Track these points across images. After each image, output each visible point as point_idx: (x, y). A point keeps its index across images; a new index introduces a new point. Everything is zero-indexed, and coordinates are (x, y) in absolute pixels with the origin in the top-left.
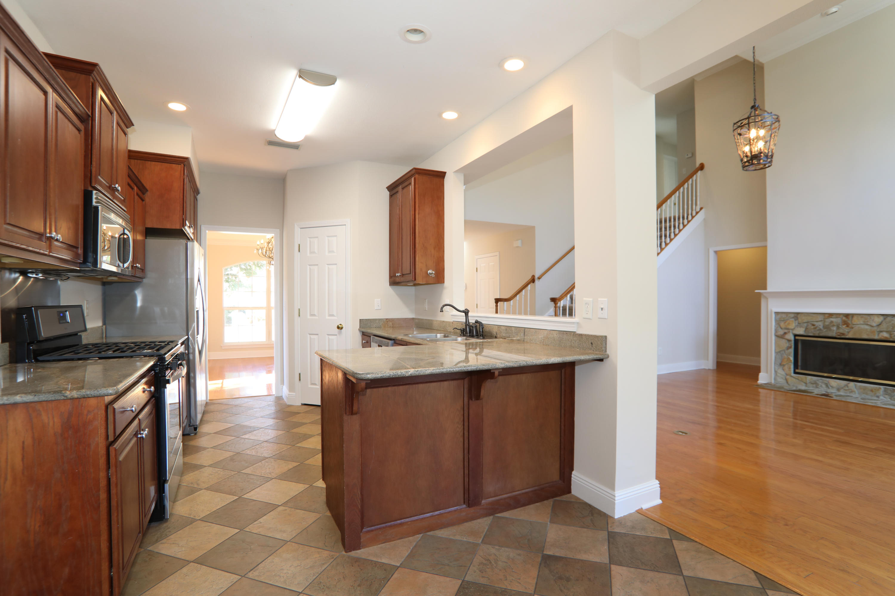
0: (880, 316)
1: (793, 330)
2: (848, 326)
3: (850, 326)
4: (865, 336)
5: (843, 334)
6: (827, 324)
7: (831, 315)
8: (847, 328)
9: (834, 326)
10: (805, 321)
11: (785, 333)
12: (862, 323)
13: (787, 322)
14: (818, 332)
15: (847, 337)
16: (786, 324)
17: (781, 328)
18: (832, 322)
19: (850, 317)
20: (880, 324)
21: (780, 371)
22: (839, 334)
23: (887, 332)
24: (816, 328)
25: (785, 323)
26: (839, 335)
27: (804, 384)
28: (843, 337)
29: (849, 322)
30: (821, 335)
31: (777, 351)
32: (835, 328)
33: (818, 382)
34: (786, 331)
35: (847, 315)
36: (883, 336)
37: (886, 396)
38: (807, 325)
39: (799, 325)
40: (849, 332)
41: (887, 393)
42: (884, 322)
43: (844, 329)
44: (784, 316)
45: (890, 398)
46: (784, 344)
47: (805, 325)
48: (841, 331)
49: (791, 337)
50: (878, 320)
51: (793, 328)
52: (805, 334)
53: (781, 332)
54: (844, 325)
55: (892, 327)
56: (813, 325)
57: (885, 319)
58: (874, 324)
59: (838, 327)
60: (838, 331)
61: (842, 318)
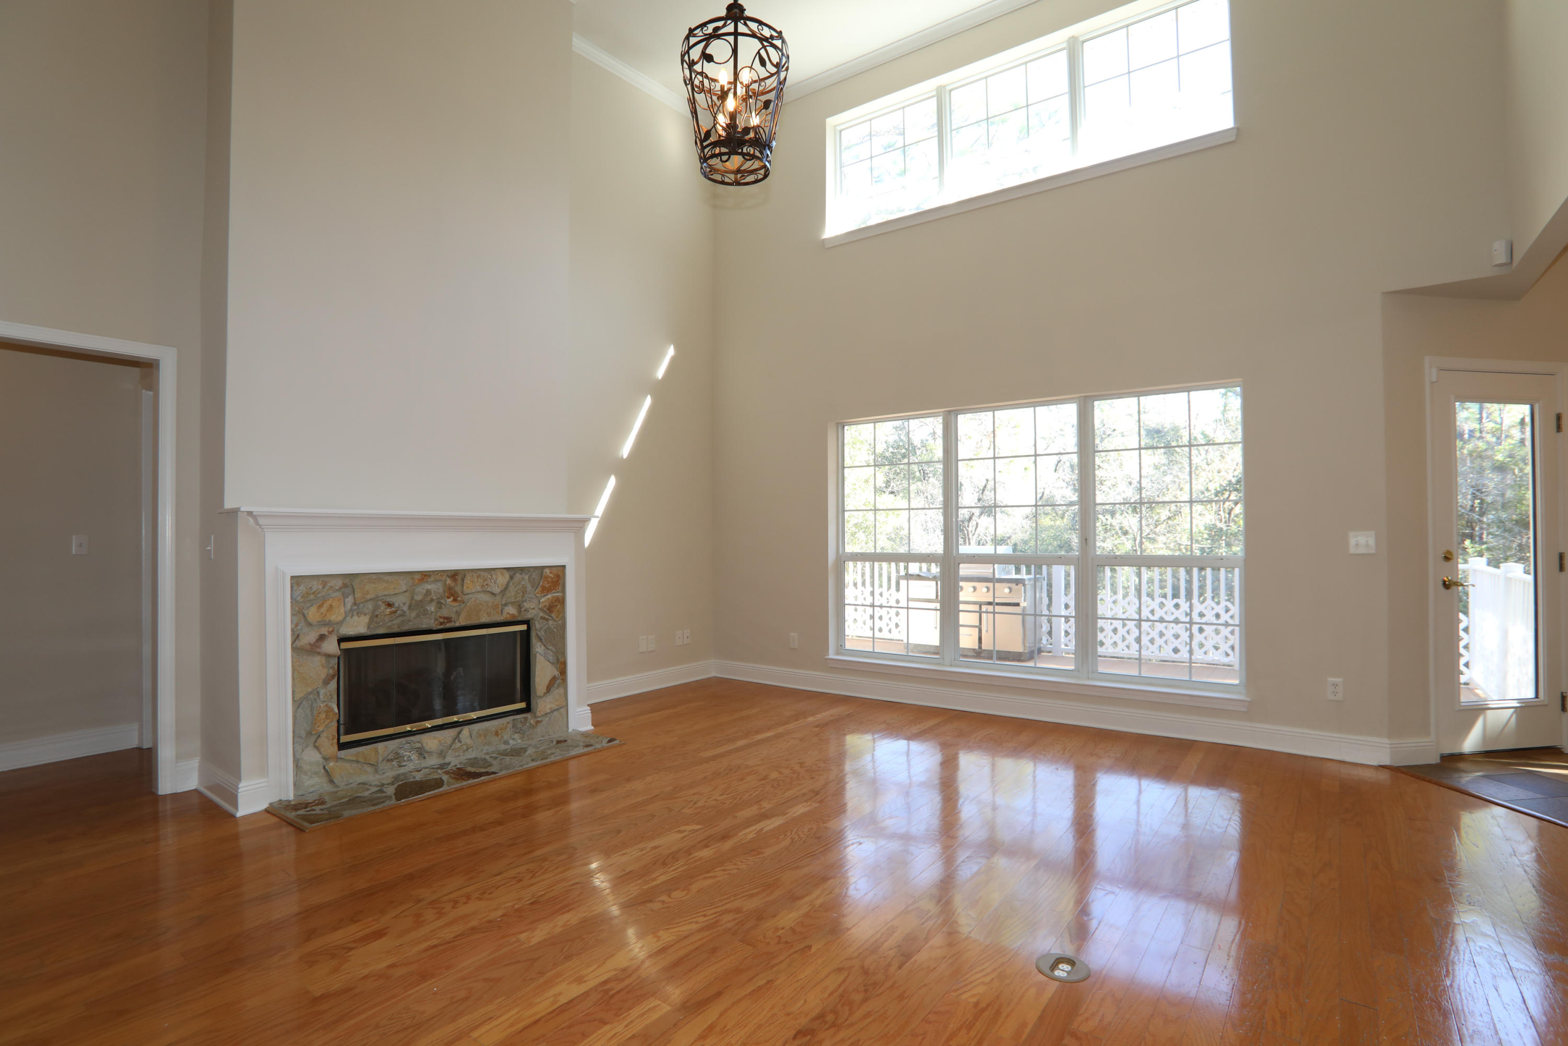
0: (506, 571)
1: (340, 623)
2: (455, 600)
3: (459, 599)
4: (484, 619)
5: (449, 619)
6: (418, 598)
7: (425, 576)
8: (455, 604)
9: (432, 600)
10: (369, 597)
11: (322, 638)
12: (479, 588)
13: (326, 606)
14: (398, 621)
15: (457, 625)
16: (324, 610)
17: (310, 625)
18: (428, 592)
19: (459, 578)
20: (506, 589)
21: (312, 756)
22: (441, 620)
23: (513, 603)
24: (396, 612)
25: (321, 606)
26: (441, 624)
27: (369, 769)
28: (448, 625)
29: (458, 589)
30: (406, 628)
31: (298, 696)
32: (432, 608)
33: (401, 752)
34: (324, 631)
35: (455, 575)
36: (509, 614)
37: (516, 736)
38: (376, 607)
39: (356, 609)
40: (458, 613)
41: (517, 728)
42: (511, 584)
43: (450, 608)
44: (316, 586)
45: (520, 738)
46: (319, 669)
47: (370, 606)
48: (445, 612)
49: (331, 646)
50: (503, 580)
51: (340, 618)
52: (369, 633)
53: (310, 637)
54: (449, 598)
55: (521, 594)
56: (390, 605)
57: (512, 578)
58: (497, 590)
59: (440, 605)
60: (439, 614)
61: (445, 581)
